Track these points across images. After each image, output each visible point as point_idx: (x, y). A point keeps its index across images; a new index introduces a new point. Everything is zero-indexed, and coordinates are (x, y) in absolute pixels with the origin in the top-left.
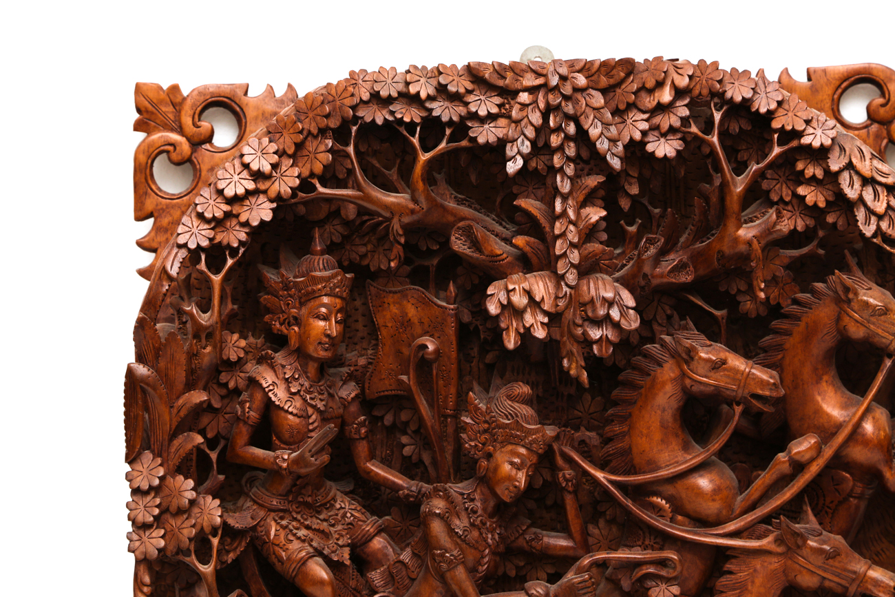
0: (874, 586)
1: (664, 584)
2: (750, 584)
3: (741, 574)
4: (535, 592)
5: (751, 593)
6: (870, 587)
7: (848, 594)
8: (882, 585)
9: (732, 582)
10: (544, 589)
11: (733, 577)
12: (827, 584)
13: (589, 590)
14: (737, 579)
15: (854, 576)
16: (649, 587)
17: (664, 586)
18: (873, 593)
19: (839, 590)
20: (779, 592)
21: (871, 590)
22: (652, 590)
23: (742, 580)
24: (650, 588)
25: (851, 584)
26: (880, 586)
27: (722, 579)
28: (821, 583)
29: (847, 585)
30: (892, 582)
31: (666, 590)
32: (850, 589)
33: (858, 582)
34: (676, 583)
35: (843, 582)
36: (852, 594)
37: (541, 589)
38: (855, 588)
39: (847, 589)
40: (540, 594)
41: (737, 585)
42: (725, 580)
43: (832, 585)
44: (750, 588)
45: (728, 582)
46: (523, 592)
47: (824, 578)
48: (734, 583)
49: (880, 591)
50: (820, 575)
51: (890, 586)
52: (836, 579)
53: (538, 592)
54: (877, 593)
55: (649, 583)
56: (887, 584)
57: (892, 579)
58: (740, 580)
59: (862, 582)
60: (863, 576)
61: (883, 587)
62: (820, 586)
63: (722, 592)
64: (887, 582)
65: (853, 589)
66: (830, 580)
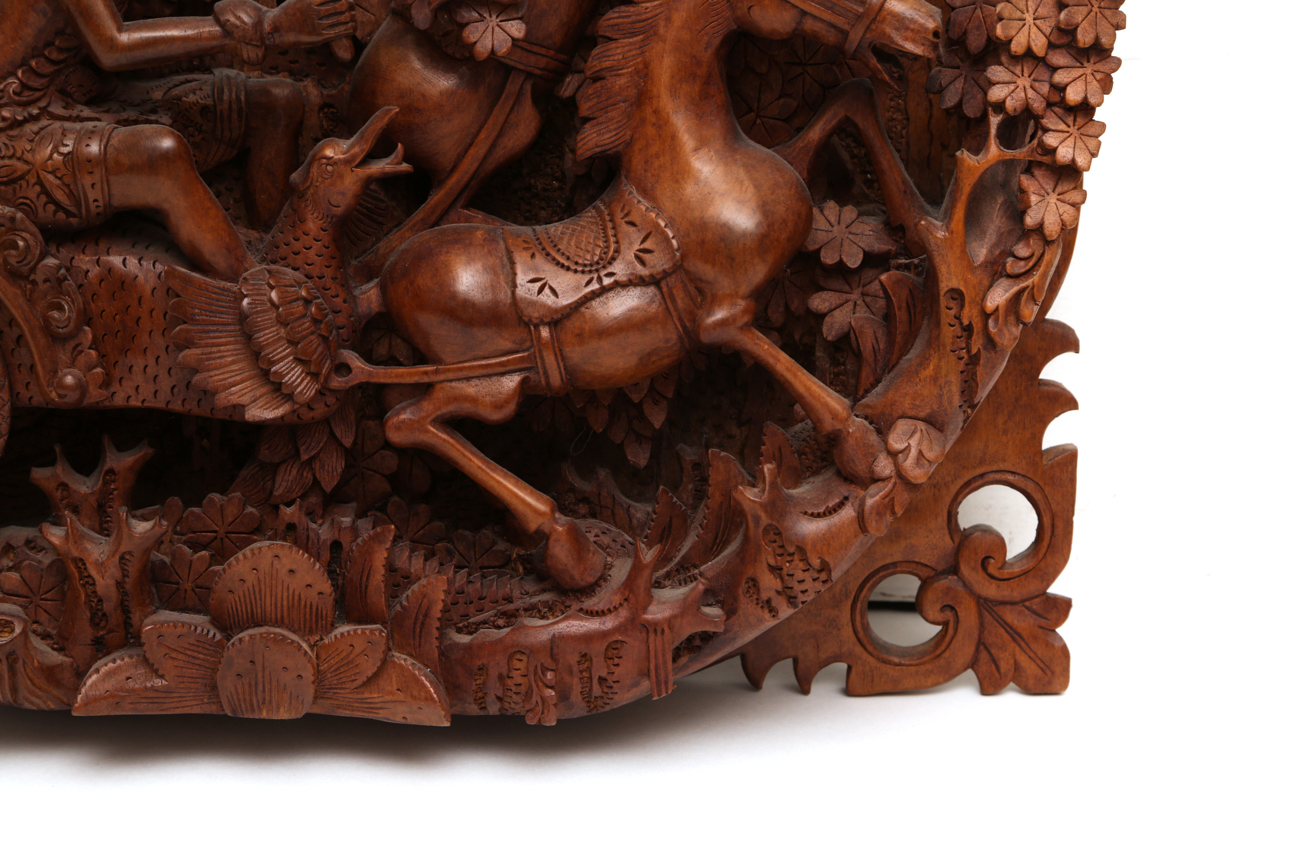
0: (897, 29)
1: (494, 17)
2: (662, 23)
3: (648, 5)
4: (232, 19)
5: (664, 41)
6: (888, 30)
7: (847, 46)
8: (912, 26)
9: (630, 20)
10: (252, 14)
11: (632, 9)
12: (809, 25)
13: (342, 18)
14: (639, 14)
15: (861, 10)
16: (465, 21)
17: (494, 20)
18: (893, 42)
19: (831, 37)
20: (717, 41)
21: (889, 37)
22: (470, 28)
23: (648, 15)
24: (467, 24)
25: (853, 26)
26: (907, 28)
27: (611, 14)
28: (799, 23)
29: (846, 27)
30: (931, 20)
31: (497, 29)
32: (852, 35)
33: (866, 22)
34: (519, 15)
35: (840, 22)
36: (854, 46)
37: (247, 13)
38: (861, 34)
39: (845, 34)
40: (243, 22)
41: (637, 25)
42: (616, 15)
43: (818, 27)
44: (662, 31)
45: (621, 20)
46: (211, 17)
47: (804, 13)
48: (632, 23)
49: (906, 39)
50: (796, 7)
51: (927, 29)
52: (827, 16)
53: (239, 18)
54: (901, 42)
55: (466, 15)
56: (921, 25)
57: (931, 16)
58: (644, 16)
59: (874, 20)
60: (877, 8)
61: (912, 30)
62: (796, 29)
63: (611, 39)
64: (922, 21)
65: (855, 36)
66: (815, 17)
